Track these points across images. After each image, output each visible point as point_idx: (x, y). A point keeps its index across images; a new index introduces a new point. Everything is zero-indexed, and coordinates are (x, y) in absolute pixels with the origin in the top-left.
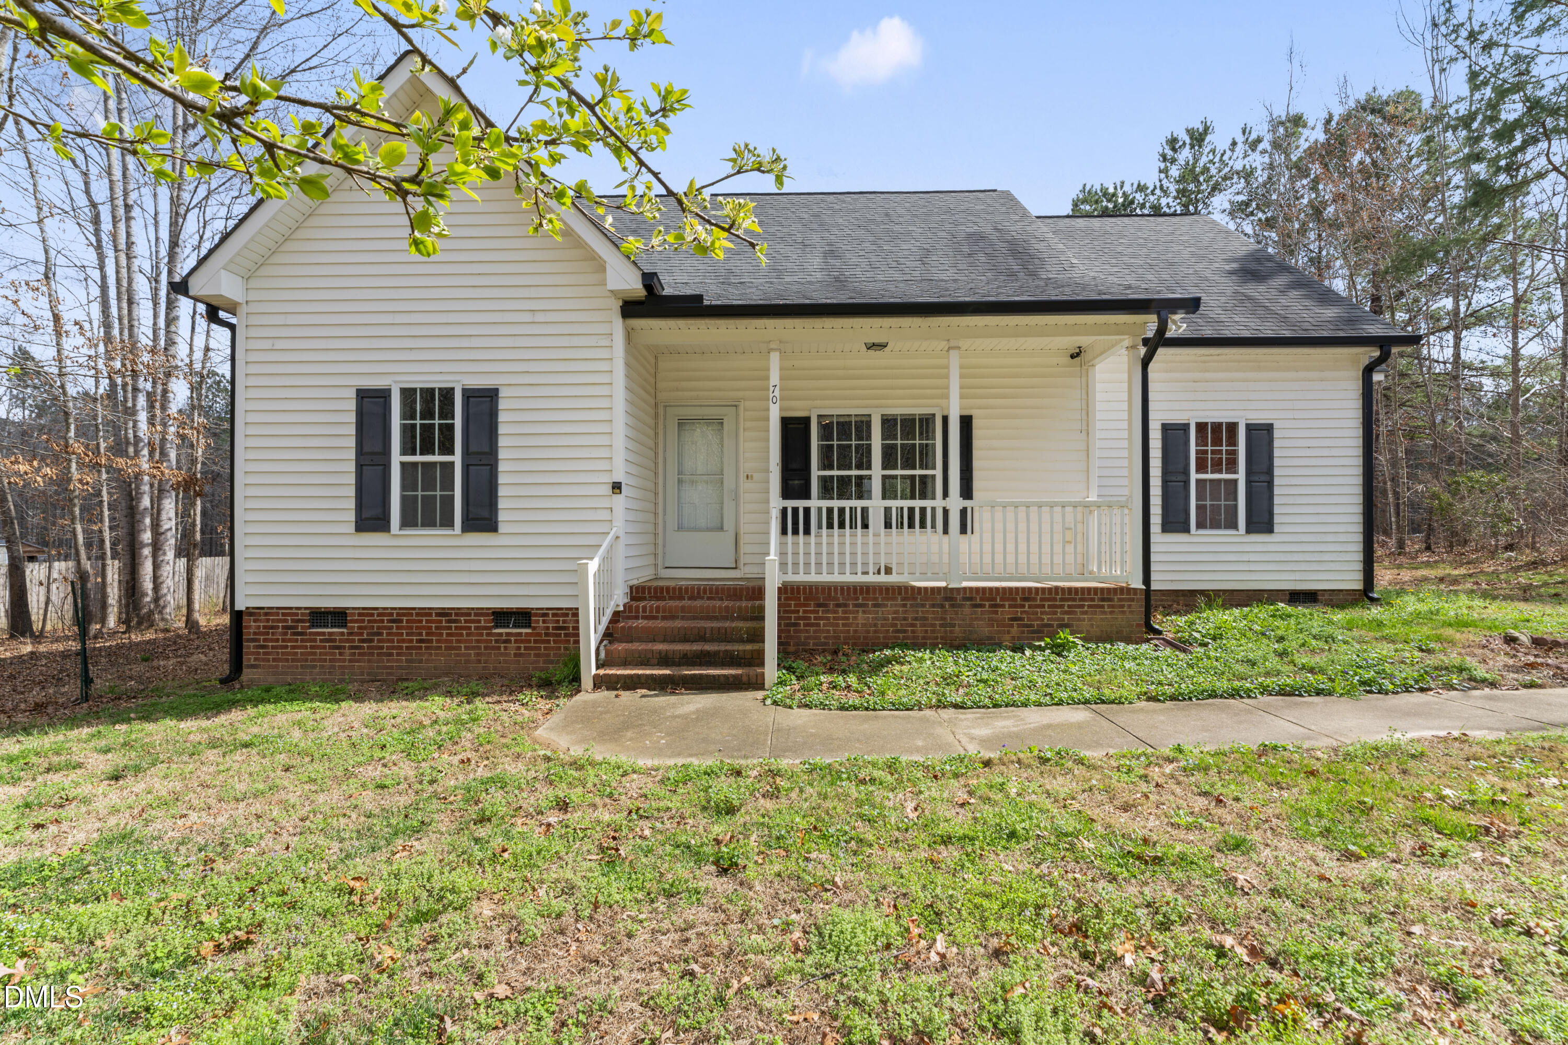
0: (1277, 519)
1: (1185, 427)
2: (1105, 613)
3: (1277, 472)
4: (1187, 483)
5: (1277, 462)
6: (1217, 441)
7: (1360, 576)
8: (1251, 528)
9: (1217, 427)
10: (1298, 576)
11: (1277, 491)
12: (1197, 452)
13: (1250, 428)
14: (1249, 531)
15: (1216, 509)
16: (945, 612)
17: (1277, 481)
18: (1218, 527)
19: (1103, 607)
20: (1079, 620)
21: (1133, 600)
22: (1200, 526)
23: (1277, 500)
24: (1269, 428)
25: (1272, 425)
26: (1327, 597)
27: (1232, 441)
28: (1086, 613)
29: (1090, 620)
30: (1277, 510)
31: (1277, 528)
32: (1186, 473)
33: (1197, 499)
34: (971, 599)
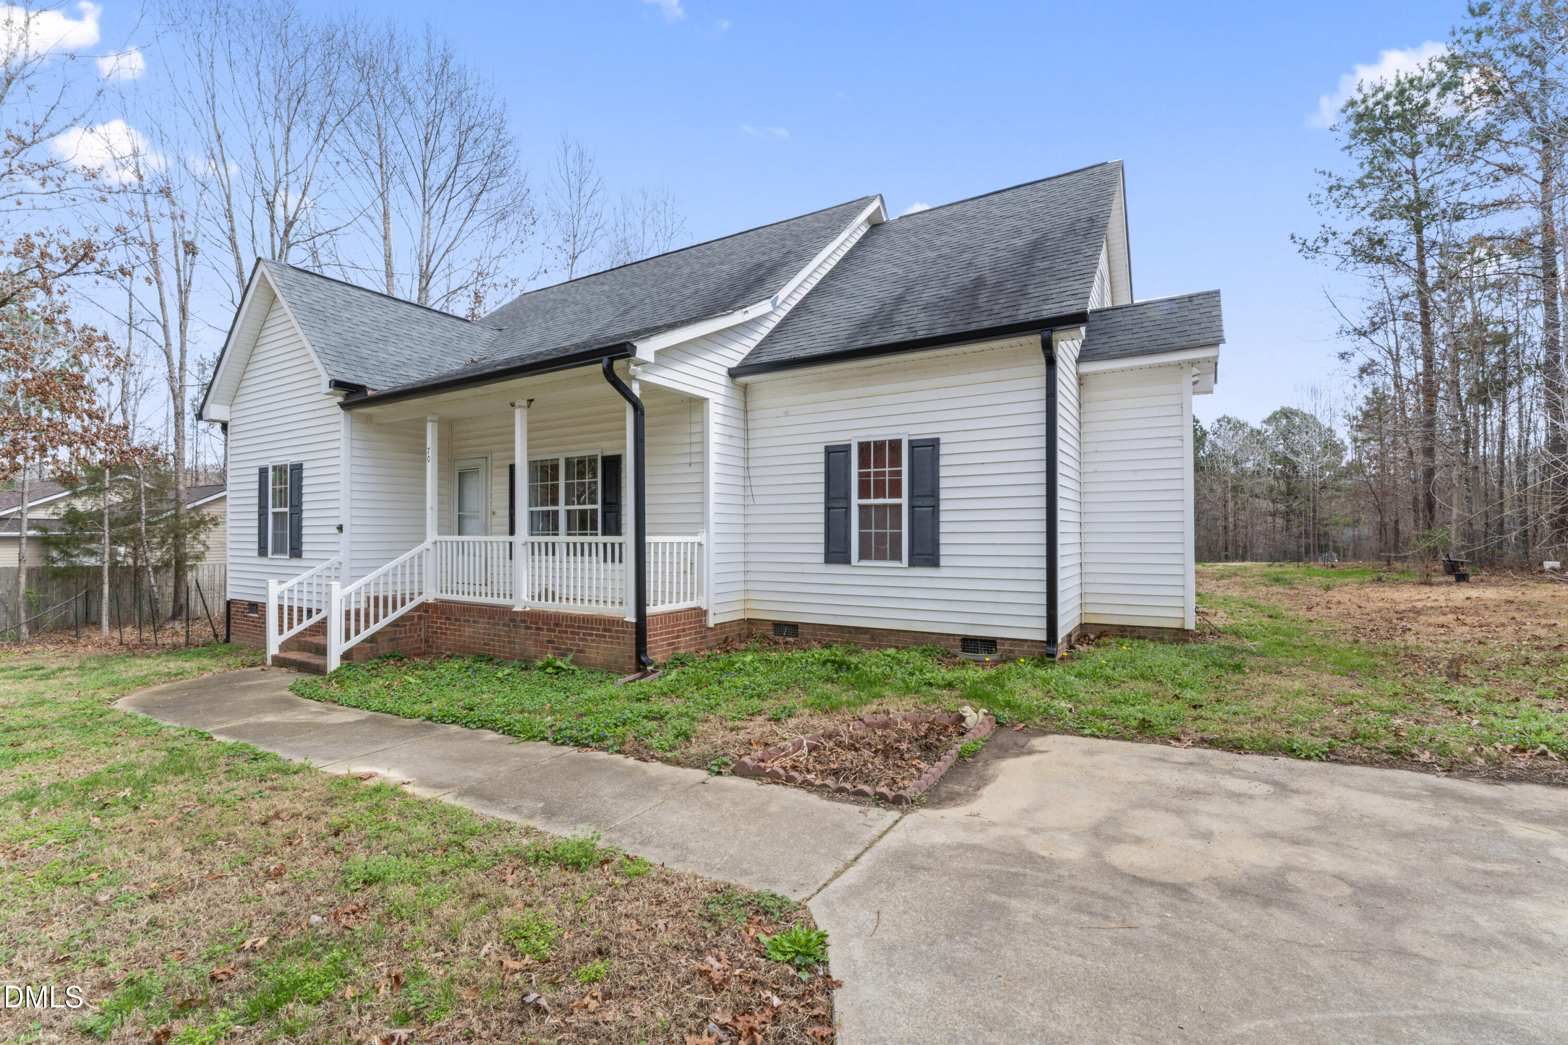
0: (943, 551)
1: (846, 449)
2: (606, 642)
3: (943, 495)
4: (848, 509)
5: (943, 483)
6: (879, 463)
7: (1043, 624)
8: (914, 562)
9: (880, 445)
10: (968, 619)
11: (943, 517)
12: (860, 475)
13: (913, 445)
14: (912, 563)
15: (881, 538)
16: (510, 631)
17: (943, 506)
18: (883, 558)
19: (604, 637)
20: (590, 647)
21: (625, 632)
22: (863, 555)
23: (943, 528)
24: (934, 444)
25: (938, 439)
26: (1006, 647)
27: (896, 461)
28: (593, 641)
29: (597, 648)
30: (943, 539)
31: (943, 561)
32: (847, 498)
33: (861, 527)
34: (524, 621)
